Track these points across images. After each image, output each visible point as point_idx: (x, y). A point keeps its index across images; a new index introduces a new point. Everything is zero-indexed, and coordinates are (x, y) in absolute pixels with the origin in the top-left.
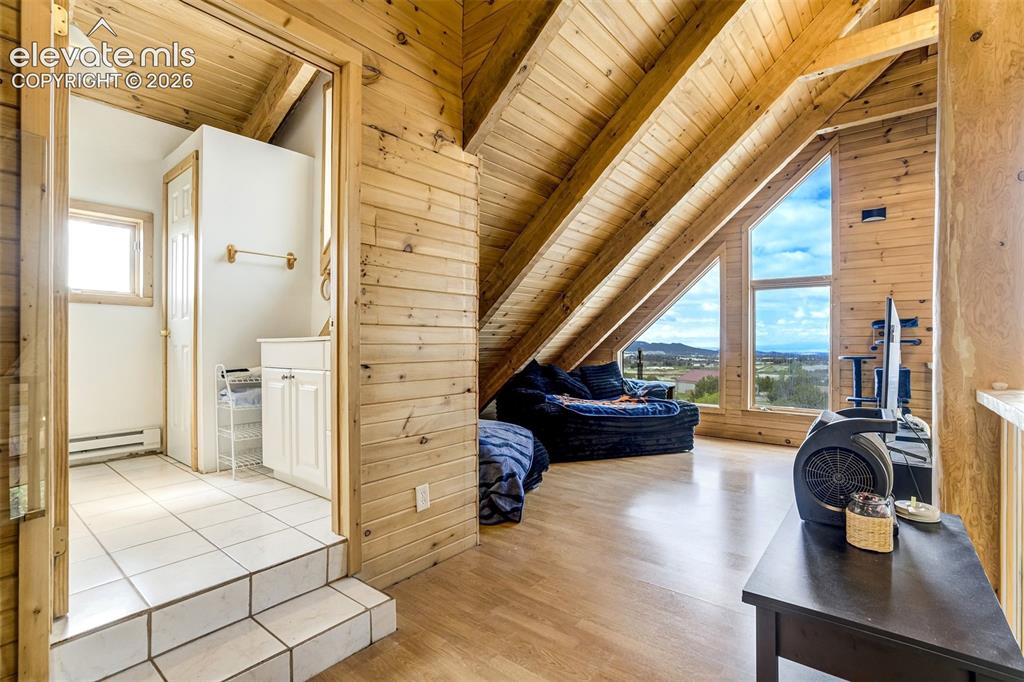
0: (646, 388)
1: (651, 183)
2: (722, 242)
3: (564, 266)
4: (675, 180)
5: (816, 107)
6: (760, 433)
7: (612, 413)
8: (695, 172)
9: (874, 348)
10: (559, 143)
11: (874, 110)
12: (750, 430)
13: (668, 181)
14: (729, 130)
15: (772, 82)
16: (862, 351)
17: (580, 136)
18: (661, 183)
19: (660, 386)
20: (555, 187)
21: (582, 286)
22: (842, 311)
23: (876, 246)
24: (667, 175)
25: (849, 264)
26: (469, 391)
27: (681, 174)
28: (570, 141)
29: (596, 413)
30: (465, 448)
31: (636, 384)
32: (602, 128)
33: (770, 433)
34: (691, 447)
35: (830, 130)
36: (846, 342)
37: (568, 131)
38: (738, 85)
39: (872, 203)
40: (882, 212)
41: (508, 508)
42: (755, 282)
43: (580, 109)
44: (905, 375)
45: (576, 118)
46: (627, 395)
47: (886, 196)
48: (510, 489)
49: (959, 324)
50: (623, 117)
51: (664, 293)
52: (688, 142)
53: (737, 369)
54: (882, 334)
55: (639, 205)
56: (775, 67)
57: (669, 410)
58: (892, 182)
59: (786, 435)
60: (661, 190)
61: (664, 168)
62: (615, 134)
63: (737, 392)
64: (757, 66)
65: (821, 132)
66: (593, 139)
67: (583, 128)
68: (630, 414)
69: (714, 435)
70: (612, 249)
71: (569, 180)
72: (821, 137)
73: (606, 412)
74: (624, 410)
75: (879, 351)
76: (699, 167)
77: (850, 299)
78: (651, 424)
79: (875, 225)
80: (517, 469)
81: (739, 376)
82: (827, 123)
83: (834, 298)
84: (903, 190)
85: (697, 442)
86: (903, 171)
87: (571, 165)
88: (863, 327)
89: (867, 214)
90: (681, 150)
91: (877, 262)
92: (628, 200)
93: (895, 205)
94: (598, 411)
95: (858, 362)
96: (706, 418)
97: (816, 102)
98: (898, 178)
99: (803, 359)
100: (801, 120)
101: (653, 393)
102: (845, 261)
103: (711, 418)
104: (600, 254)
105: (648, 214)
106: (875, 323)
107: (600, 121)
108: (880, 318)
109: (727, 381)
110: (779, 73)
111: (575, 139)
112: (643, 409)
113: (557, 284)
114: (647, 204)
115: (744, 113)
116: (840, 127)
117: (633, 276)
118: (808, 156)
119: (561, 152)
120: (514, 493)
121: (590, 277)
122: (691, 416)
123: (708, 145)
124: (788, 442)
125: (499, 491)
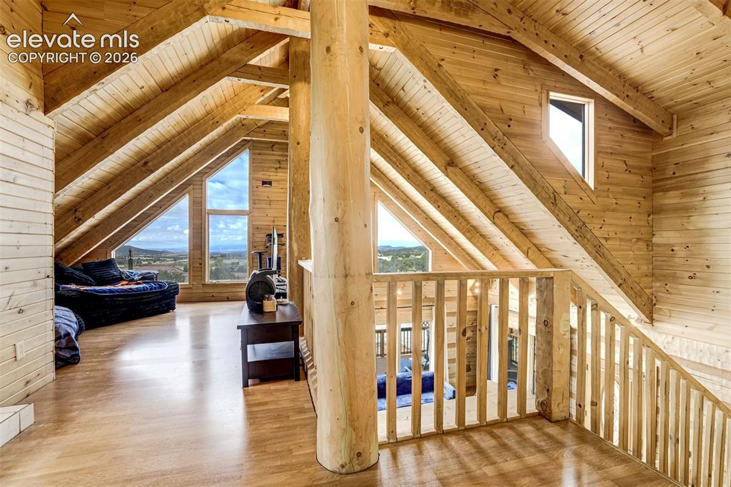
0: (141, 275)
1: (153, 146)
2: (190, 185)
3: (81, 190)
4: (168, 148)
5: (243, 125)
6: (213, 296)
7: (122, 292)
8: (181, 147)
9: (267, 247)
10: (101, 116)
11: (267, 136)
12: (208, 295)
13: (164, 147)
14: (203, 128)
15: (225, 112)
16: (261, 249)
17: (117, 115)
18: (159, 147)
19: (150, 273)
20: (91, 140)
21: (93, 205)
22: (254, 229)
23: (267, 199)
24: (164, 143)
25: (256, 206)
26: (48, 277)
27: (172, 145)
28: (109, 116)
29: (110, 292)
30: (46, 315)
31: (132, 273)
32: (131, 113)
33: (218, 295)
34: (174, 308)
35: (249, 138)
36: (255, 244)
37: (109, 111)
38: (208, 108)
39: (266, 178)
40: (270, 183)
41: (68, 356)
42: (210, 210)
43: (120, 101)
44: (279, 259)
45: (117, 105)
46: (125, 280)
47: (271, 175)
48: (67, 344)
49: (294, 238)
50: (146, 112)
51: (151, 212)
52: (178, 129)
53: (198, 260)
54: (270, 241)
55: (143, 157)
56: (227, 105)
57: (161, 287)
58: (274, 170)
59: (227, 295)
60: (159, 151)
61: (162, 139)
62: (140, 120)
63: (199, 273)
64: (218, 102)
65: (245, 138)
66: (124, 118)
67: (119, 111)
68: (135, 291)
69: (187, 301)
70: (121, 182)
71: (103, 138)
72: (245, 140)
73: (118, 292)
74: (130, 289)
75: (269, 249)
76: (184, 144)
77: (256, 223)
78: (150, 296)
79: (266, 189)
80: (70, 330)
81: (200, 264)
82: (248, 135)
83: (250, 221)
84: (278, 174)
85: (177, 305)
86: (278, 166)
87: (106, 130)
88: (261, 237)
89: (264, 183)
90: (174, 132)
91: (268, 206)
92: (137, 153)
93: (275, 181)
94: (111, 291)
95: (260, 254)
96: (183, 291)
97: (243, 122)
98: (276, 169)
99: (223, 256)
100: (236, 129)
101: (145, 278)
102: (255, 204)
103: (186, 291)
104: (111, 184)
105: (150, 164)
106: (268, 235)
107: (130, 109)
108: (270, 233)
109: (193, 267)
110: (228, 109)
111: (112, 116)
112: (143, 287)
113: (72, 201)
114: (148, 158)
115: (211, 122)
116: (254, 139)
117: (129, 199)
118: (239, 147)
119: (101, 121)
120: (70, 345)
121: (101, 199)
122: (174, 290)
123: (189, 133)
124: (228, 298)
125: (60, 346)
